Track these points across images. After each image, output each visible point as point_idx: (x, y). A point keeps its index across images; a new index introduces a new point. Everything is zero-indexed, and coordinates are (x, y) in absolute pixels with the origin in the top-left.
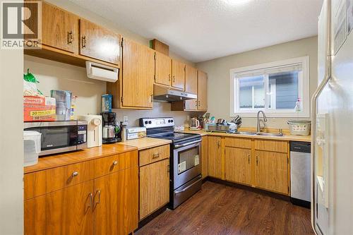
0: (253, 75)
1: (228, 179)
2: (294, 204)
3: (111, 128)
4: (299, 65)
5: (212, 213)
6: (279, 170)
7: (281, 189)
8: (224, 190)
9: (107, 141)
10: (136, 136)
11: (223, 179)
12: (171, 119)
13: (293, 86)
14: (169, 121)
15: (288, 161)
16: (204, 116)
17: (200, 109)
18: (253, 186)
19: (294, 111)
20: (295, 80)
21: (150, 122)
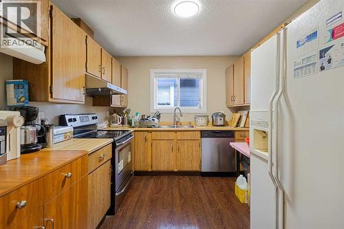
0: (169, 77)
1: (154, 169)
2: (203, 176)
3: (30, 128)
4: (201, 75)
5: (153, 202)
6: (194, 153)
7: (195, 168)
8: (152, 180)
9: (26, 149)
10: (62, 138)
11: (150, 170)
12: (95, 116)
13: (196, 89)
14: (93, 118)
15: (200, 145)
16: (124, 112)
17: (123, 105)
18: (176, 170)
19: (197, 108)
20: (197, 85)
21: (75, 120)
